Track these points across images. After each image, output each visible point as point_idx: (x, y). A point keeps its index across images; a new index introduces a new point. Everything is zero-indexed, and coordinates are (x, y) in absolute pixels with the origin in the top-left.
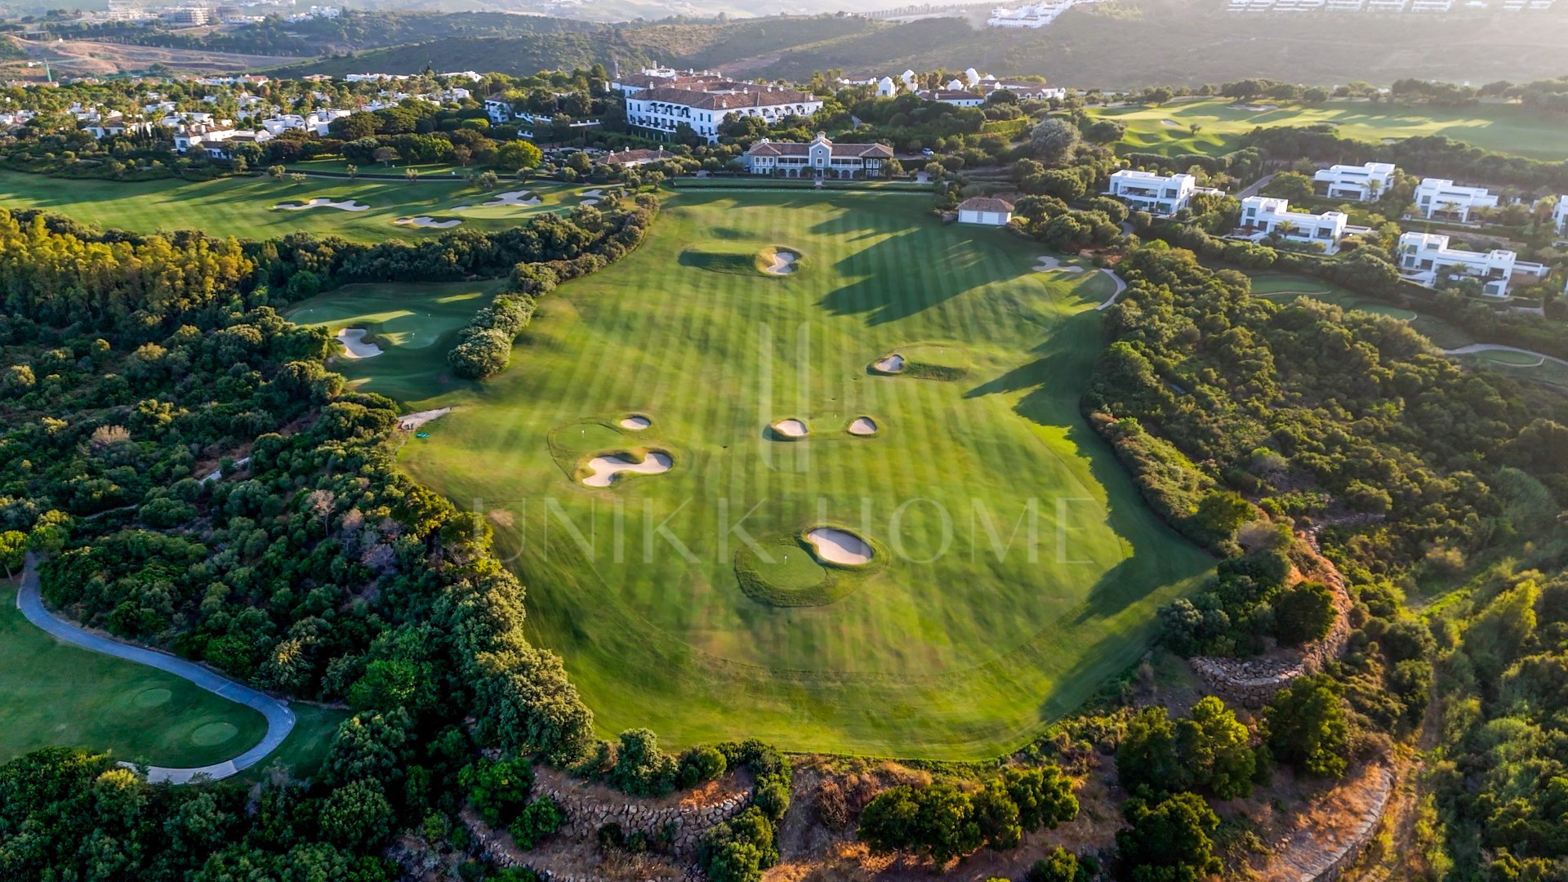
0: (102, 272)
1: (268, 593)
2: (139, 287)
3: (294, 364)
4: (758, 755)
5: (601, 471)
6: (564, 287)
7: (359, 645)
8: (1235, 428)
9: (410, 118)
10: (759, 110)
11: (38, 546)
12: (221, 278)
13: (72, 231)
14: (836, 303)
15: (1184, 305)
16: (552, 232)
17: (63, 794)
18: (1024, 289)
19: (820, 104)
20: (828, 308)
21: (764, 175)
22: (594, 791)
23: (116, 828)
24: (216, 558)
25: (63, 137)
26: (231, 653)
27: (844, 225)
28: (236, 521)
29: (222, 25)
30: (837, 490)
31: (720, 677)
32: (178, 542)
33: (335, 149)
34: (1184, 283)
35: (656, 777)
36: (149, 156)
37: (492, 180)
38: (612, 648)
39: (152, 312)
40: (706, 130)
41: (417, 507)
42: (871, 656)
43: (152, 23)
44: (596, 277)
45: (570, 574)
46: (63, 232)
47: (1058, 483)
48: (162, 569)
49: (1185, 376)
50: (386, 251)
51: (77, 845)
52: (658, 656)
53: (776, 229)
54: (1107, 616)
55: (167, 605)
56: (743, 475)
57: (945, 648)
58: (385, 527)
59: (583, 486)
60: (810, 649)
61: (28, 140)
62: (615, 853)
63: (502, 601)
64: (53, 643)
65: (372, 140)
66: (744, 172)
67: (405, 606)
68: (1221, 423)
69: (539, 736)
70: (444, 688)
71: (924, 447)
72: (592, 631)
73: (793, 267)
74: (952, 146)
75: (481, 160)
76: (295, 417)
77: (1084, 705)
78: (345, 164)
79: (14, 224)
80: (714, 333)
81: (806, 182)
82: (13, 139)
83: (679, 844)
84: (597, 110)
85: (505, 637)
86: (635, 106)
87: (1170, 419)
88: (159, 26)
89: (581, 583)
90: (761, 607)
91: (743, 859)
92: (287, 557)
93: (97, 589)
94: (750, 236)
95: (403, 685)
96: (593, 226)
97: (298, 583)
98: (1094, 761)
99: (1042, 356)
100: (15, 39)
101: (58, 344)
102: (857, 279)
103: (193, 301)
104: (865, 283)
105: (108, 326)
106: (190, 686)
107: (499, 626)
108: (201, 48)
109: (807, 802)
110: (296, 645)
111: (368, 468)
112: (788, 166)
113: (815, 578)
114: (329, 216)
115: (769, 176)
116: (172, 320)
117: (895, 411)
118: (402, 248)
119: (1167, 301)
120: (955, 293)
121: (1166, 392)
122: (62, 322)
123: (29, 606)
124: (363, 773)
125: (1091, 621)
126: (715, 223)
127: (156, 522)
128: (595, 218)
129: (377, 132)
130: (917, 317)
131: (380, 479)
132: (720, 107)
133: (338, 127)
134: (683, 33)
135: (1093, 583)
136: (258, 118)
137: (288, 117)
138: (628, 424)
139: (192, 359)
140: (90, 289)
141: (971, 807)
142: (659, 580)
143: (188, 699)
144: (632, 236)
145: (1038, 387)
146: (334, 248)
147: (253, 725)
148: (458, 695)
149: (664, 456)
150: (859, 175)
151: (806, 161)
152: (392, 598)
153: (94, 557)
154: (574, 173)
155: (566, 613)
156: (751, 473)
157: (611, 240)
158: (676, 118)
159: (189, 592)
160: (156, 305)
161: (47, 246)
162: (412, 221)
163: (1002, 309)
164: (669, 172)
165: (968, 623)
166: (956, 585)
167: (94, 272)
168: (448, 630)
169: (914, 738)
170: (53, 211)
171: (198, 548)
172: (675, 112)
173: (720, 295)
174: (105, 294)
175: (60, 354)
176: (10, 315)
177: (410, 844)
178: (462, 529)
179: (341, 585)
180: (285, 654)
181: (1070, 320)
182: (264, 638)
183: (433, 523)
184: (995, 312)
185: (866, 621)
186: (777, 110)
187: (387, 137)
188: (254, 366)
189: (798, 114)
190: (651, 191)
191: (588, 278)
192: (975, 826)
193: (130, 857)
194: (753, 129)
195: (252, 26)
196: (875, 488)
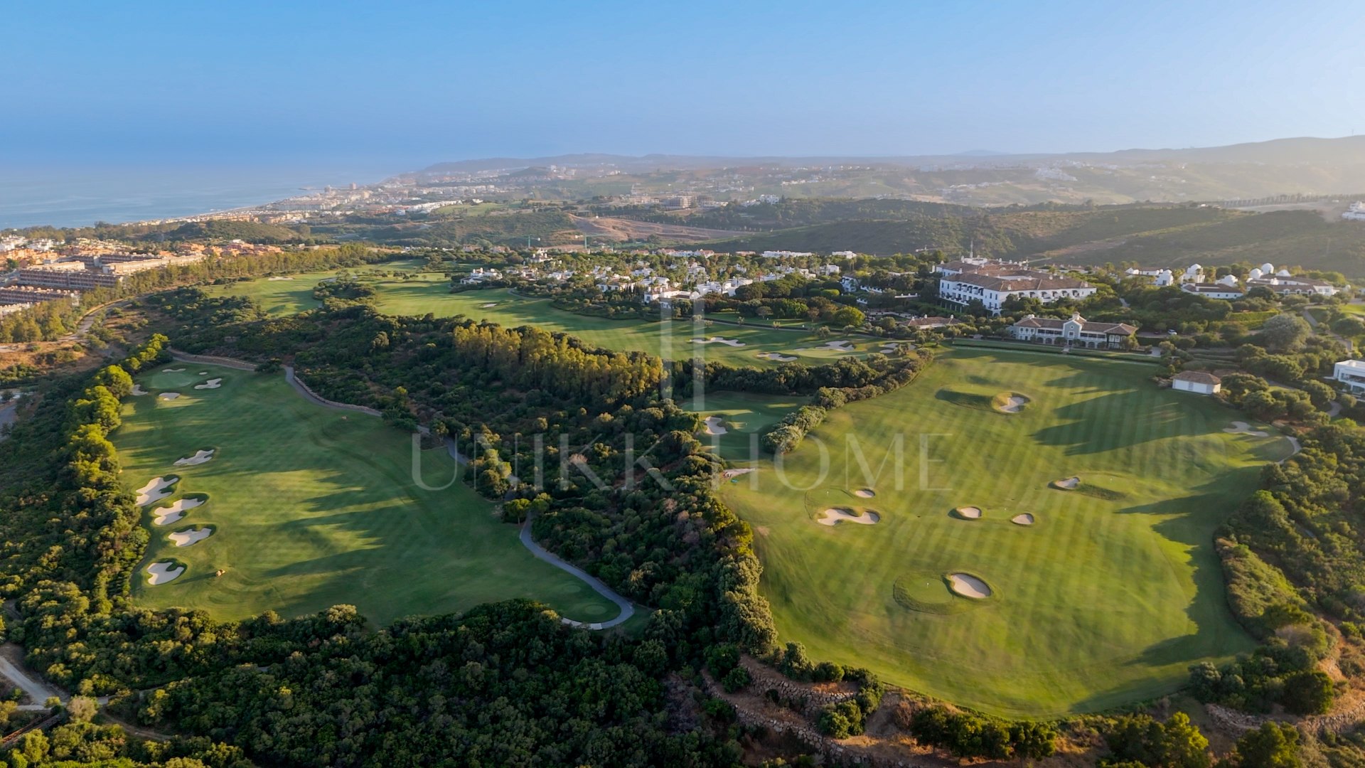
0: (591, 372)
1: (635, 548)
2: (609, 380)
3: (676, 432)
4: (864, 676)
5: (832, 516)
6: (849, 406)
7: (671, 579)
8: (1346, 569)
9: (787, 288)
10: (1039, 293)
11: (534, 507)
12: (650, 381)
13: (580, 347)
14: (1045, 436)
15: (1345, 472)
16: (849, 369)
17: (525, 619)
18: (1206, 444)
19: (1094, 290)
20: (1037, 439)
21: (1026, 341)
22: (767, 671)
23: (545, 638)
24: (614, 528)
25: (585, 290)
26: (611, 573)
27: (1074, 382)
28: (628, 510)
29: (699, 208)
30: (984, 554)
31: (862, 637)
32: (598, 517)
33: (734, 306)
34: (1356, 455)
35: (803, 672)
36: (628, 304)
37: (826, 332)
38: (804, 610)
39: (611, 396)
40: (993, 305)
41: (717, 514)
42: (963, 649)
43: (655, 206)
44: (874, 401)
45: (793, 568)
46: (575, 347)
47: (1160, 577)
48: (588, 529)
49: (1318, 525)
50: (744, 373)
51: (527, 641)
52: (828, 619)
53: (1017, 380)
54: (1153, 666)
55: (587, 546)
56: (923, 534)
57: (1018, 658)
58: (698, 522)
59: (817, 523)
60: (923, 636)
61: (567, 290)
62: (773, 704)
63: (746, 568)
64: (533, 556)
65: (757, 301)
66: (1011, 338)
67: (699, 565)
68: (1335, 563)
69: (747, 637)
70: (707, 607)
71: (1064, 539)
72: (795, 599)
73: (1020, 408)
74: (1191, 330)
75: (824, 318)
76: (671, 462)
77: (1106, 711)
78: (738, 316)
79: (552, 341)
80: (942, 445)
81: (1057, 348)
82: (559, 289)
83: (807, 710)
84: (917, 286)
85: (744, 587)
86: (946, 286)
87: (1289, 554)
88: (659, 209)
89: (797, 574)
90: (902, 608)
91: (837, 722)
92: (648, 532)
93: (557, 532)
94: (996, 383)
95: (686, 599)
96: (880, 368)
97: (650, 546)
98: (1095, 741)
99: (1197, 493)
100: (571, 216)
101: (561, 409)
102: (1069, 422)
103: (632, 393)
104: (1074, 426)
105: (588, 402)
106: (589, 587)
107: (741, 581)
108: (682, 224)
109: (889, 710)
110: (641, 573)
111: (698, 492)
112: (1045, 336)
113: (944, 598)
114: (720, 348)
115: (1029, 342)
116: (621, 400)
117: (1054, 514)
118: (754, 372)
119: (1330, 467)
120: (1146, 438)
121: (1295, 534)
122: (565, 397)
123: (525, 538)
124: (658, 637)
125: (1138, 666)
126: (972, 372)
127: (589, 506)
128: (883, 362)
129: (764, 296)
130: (1107, 454)
131: (703, 499)
132: (1005, 290)
133: (741, 292)
134: (1043, 219)
135: (1151, 644)
136: (695, 284)
137: (713, 283)
138: (860, 494)
139: (625, 424)
140: (582, 380)
141: (980, 729)
142: (844, 582)
143: (588, 593)
144: (906, 377)
145: (1184, 515)
146: (715, 368)
147: (614, 610)
148: (713, 612)
149: (875, 515)
150: (1101, 346)
151: (1060, 333)
152: (694, 560)
153: (558, 517)
154: (882, 330)
155: (784, 587)
156: (929, 534)
157: (890, 378)
158: (974, 295)
159: (599, 541)
160: (614, 393)
161: (567, 354)
162: (768, 356)
163: (1180, 456)
164: (950, 334)
165: (1043, 647)
166: (1043, 624)
167: (586, 371)
168: (717, 580)
169: (973, 698)
170: (572, 335)
171: (607, 521)
172: (974, 291)
173: (957, 422)
174: (590, 384)
175: (561, 414)
176: (541, 390)
177: (673, 679)
178: (737, 530)
179: (671, 550)
180: (635, 576)
181: (1235, 471)
182: (628, 568)
183: (723, 525)
184: (1173, 458)
185: (968, 629)
186: (1054, 293)
187: (768, 300)
188: (656, 432)
189: (1073, 297)
190: (933, 347)
191: (868, 401)
192: (979, 738)
193: (548, 654)
194: (1028, 306)
195: (718, 209)
196: (1013, 557)
